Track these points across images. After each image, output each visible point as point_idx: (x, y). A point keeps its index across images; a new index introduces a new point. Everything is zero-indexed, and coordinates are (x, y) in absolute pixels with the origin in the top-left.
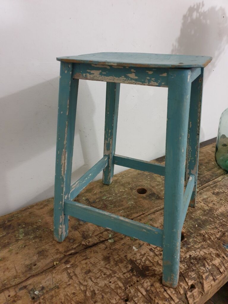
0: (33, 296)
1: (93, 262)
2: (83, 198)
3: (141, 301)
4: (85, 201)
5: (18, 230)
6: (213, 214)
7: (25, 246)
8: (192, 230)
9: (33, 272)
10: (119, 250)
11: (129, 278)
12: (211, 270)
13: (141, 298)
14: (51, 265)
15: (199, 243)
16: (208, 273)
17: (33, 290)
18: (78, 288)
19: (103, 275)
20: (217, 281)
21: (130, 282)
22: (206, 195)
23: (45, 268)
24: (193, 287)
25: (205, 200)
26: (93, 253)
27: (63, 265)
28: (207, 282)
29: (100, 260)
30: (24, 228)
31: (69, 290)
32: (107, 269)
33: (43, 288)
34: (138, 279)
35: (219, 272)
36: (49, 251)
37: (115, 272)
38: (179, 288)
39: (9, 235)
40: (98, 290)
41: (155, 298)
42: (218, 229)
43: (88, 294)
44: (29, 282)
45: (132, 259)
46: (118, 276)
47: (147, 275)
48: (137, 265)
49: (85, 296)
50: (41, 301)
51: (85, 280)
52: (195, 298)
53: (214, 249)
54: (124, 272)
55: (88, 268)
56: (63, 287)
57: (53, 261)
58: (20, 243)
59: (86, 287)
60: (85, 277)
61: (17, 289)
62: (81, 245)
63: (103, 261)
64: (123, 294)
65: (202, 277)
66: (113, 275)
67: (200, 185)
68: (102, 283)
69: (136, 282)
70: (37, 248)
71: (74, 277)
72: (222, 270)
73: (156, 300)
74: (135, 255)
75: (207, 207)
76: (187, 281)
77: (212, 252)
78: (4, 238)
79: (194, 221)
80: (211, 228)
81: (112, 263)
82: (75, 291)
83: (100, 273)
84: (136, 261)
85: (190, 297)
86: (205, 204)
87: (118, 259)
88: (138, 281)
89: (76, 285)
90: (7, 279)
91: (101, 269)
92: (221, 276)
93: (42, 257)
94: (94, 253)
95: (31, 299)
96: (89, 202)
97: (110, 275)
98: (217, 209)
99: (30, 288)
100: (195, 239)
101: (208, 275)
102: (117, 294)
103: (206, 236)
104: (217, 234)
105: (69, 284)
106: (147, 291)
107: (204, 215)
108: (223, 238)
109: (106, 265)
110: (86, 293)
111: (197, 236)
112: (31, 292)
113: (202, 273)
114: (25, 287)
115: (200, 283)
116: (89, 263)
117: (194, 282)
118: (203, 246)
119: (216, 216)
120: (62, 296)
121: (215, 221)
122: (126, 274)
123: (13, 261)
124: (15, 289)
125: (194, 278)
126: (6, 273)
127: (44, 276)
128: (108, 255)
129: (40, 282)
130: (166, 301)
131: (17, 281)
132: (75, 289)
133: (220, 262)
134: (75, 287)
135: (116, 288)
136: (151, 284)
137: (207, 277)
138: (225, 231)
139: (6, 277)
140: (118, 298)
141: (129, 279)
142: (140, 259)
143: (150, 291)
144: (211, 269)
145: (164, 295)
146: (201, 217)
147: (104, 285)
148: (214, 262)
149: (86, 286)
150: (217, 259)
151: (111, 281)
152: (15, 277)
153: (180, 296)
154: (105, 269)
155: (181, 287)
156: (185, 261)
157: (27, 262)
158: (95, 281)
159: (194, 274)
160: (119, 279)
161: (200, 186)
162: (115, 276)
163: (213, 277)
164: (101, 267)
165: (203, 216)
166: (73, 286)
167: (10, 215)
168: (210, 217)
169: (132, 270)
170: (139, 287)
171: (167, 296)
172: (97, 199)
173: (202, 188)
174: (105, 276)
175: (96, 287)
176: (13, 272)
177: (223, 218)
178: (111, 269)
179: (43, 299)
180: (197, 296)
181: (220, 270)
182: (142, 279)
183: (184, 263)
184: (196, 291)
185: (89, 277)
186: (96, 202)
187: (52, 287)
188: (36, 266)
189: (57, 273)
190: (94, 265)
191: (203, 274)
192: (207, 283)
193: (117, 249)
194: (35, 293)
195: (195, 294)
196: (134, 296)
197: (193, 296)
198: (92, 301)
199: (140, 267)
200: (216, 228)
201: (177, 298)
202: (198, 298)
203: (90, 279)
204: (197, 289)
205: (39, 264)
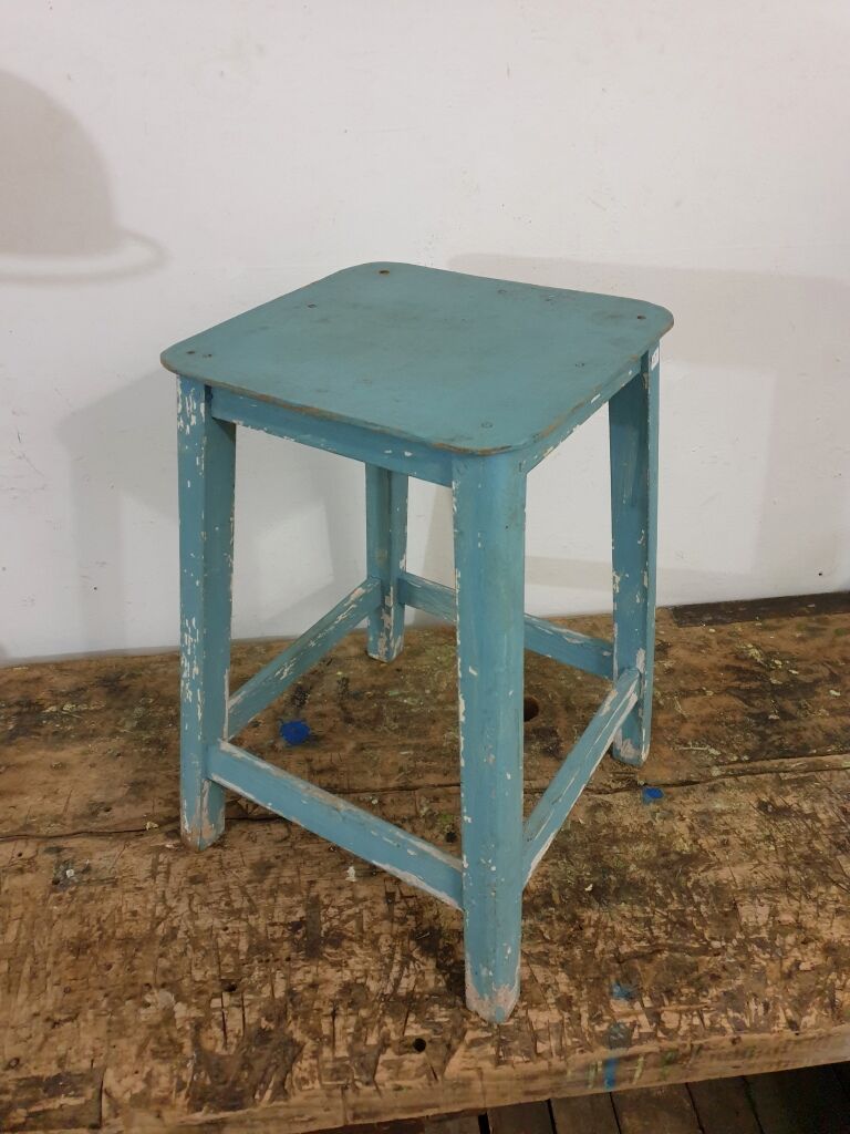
0: (59, 876)
1: (225, 862)
2: (339, 673)
3: (258, 1007)
4: (336, 684)
5: (133, 708)
6: (686, 873)
7: (119, 755)
8: (562, 895)
9: (94, 825)
10: (311, 858)
11: (274, 941)
12: (509, 1031)
13: (265, 1000)
14: (138, 826)
15: (547, 941)
16: (490, 1034)
17: (67, 864)
18: (149, 907)
19: (223, 904)
20: (504, 1069)
21: (268, 950)
22: (728, 800)
23: (123, 827)
24: (419, 1045)
25: (704, 817)
26: (245, 836)
27: (161, 836)
28: (468, 1054)
29: (248, 862)
30: (147, 706)
31: (131, 900)
32: (244, 893)
33: (87, 869)
34: (293, 955)
35: (533, 1051)
36: (158, 789)
37: (253, 910)
38: (372, 1029)
39: (109, 712)
40: (186, 932)
41: (295, 1018)
42: (650, 930)
43: (160, 930)
44: (73, 843)
45: (322, 897)
46: (253, 923)
47: (325, 955)
48: (323, 919)
49: (153, 930)
50: (67, 895)
51: (178, 897)
52: (401, 1076)
53: (572, 977)
54: (276, 920)
55: (205, 872)
56: (126, 887)
57: (149, 817)
58: (115, 743)
59: (168, 913)
60: (183, 889)
61: (42, 847)
62: (235, 807)
63: (251, 868)
64: (231, 970)
65: (464, 1033)
66: (243, 916)
67: (746, 758)
68: (206, 920)
69: (284, 958)
70: (137, 771)
71: (160, 877)
72: (541, 1047)
73: (292, 1023)
74: (336, 892)
75: (690, 842)
76: (408, 1024)
77: (557, 984)
78: (95, 716)
79: (594, 871)
80: (628, 915)
81: (266, 885)
82: (138, 909)
83: (221, 894)
84: (327, 907)
85: (388, 1065)
86: (691, 829)
87: (289, 881)
88: (288, 959)
89: (151, 897)
90: (41, 815)
91: (232, 886)
92: (531, 1064)
93: (133, 797)
94: (247, 839)
95: (50, 882)
96: (347, 689)
97: (240, 910)
98: (719, 863)
99: (65, 858)
100: (542, 927)
101: (487, 1039)
102: (219, 963)
103: (589, 932)
104: (629, 943)
105: (140, 889)
106: (290, 992)
107: (650, 866)
108: (637, 964)
109: (249, 882)
110: (159, 924)
111: (560, 918)
112: (62, 867)
113: (473, 1023)
114: (59, 850)
115: (449, 1046)
116: (216, 858)
117: (429, 1035)
118: (546, 954)
119: (689, 885)
120: (108, 906)
121: (669, 901)
122: (276, 927)
123: (76, 781)
124: (38, 845)
125: (439, 1024)
126: (48, 801)
127: (107, 843)
128: (273, 860)
129: (91, 854)
130: (314, 1039)
131: (56, 829)
132: (143, 905)
133: (556, 1025)
134: (147, 901)
135: (227, 948)
136: (314, 981)
137: (475, 1043)
138: (664, 946)
139: (40, 810)
140: (215, 972)
141: (273, 945)
142: (339, 908)
143: (300, 996)
144: (512, 1029)
145: (320, 1025)
146: (633, 867)
147: (206, 928)
149: (170, 909)
150: (555, 1012)
151: (228, 925)
152: (57, 819)
153: (361, 1047)
154: (238, 892)
155: (380, 1027)
156: (454, 971)
157: (98, 797)
158: (195, 909)
159: (446, 1017)
160: (252, 931)
161: (739, 761)
162: (247, 920)
163: (498, 1052)
164: (234, 883)
165: (640, 867)
166: (145, 896)
167: (144, 660)
168: (664, 882)
169: (296, 926)
170: (279, 975)
171: (326, 1030)
172: (373, 687)
173: (738, 770)
174: (227, 908)
175: (189, 923)
176: (57, 806)
177: (707, 903)
178: (253, 898)
179: (71, 893)
180: (413, 1073)
181: (539, 1044)
182: (303, 960)
183: (444, 975)
184: (415, 1060)
185: (191, 892)
186: (362, 699)
187: (106, 875)
188: (106, 814)
189: (135, 850)
190: (224, 869)
191: (471, 1029)
192: (464, 1057)
193: (308, 853)
194: (68, 872)
195: (407, 1065)
196: (252, 989)
197: (396, 1068)
198: (158, 949)
199: (325, 927)
200: (648, 922)
201: (350, 1048)
202: (413, 1079)
203: (191, 897)
204: (423, 1055)
205: (118, 813)
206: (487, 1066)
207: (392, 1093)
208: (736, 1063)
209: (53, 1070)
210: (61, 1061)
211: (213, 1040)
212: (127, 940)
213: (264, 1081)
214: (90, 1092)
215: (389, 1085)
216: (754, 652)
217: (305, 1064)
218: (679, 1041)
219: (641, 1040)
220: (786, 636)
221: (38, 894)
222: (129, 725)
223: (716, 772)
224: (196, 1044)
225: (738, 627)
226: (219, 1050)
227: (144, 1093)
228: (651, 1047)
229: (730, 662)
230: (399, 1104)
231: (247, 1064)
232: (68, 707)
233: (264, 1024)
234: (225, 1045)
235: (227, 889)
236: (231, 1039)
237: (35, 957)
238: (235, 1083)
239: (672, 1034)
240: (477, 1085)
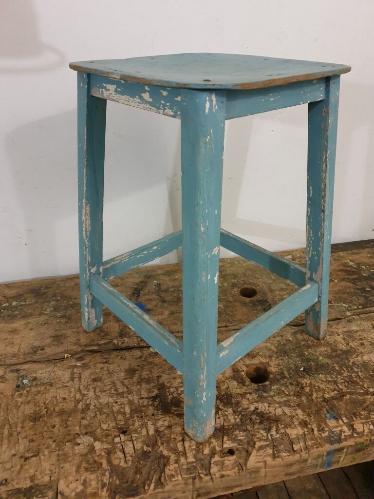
0: (19, 383)
1: (111, 370)
2: (155, 282)
3: (141, 440)
4: (154, 287)
5: (49, 302)
6: (347, 359)
7: (45, 324)
8: (289, 373)
9: (36, 357)
10: (156, 365)
11: (144, 406)
12: (277, 440)
13: (144, 436)
14: (60, 356)
15: (287, 395)
16: (268, 443)
17: (23, 377)
18: (72, 395)
19: (113, 390)
20: (278, 460)
21: (141, 411)
22: (358, 326)
23: (52, 358)
24: (231, 452)
25: (349, 334)
26: (119, 357)
27: (74, 360)
28: (258, 454)
29: (123, 370)
30: (57, 301)
31: (61, 392)
32: (123, 384)
33: (35, 379)
34: (156, 412)
35: (291, 449)
36: (69, 338)
37: (130, 392)
38: (206, 446)
39: (38, 304)
40: (95, 406)
41: (162, 444)
42: (337, 386)
43: (80, 406)
44: (25, 366)
45: (166, 383)
46: (131, 399)
47: (173, 411)
48: (168, 394)
49: (76, 406)
50: (25, 392)
51: (87, 388)
52: (224, 469)
53: (304, 411)
54: (143, 396)
55: (100, 376)
56: (58, 386)
57: (66, 352)
58: (43, 318)
59: (83, 397)
60: (89, 385)
61: (8, 370)
62: (112, 344)
63: (125, 372)
64: (123, 423)
65: (255, 444)
66: (125, 395)
67: (361, 307)
68: (104, 399)
69: (151, 414)
70: (56, 330)
71: (76, 380)
72: (296, 447)
73: (161, 446)
74: (173, 380)
75: (345, 345)
76: (224, 441)
77: (297, 415)
78: (30, 307)
79: (302, 361)
80: (324, 380)
81: (135, 379)
82: (66, 396)
83: (111, 386)
84: (169, 388)
85: (216, 463)
86: (344, 339)
87: (147, 377)
88: (153, 415)
89: (72, 390)
90: (5, 354)
91: (116, 382)
92: (291, 456)
93: (55, 343)
94: (121, 359)
95: (15, 386)
96: (160, 288)
97: (123, 393)
98: (362, 353)
99: (22, 374)
100: (283, 389)
101: (267, 446)
102: (116, 420)
103: (307, 389)
104: (329, 393)
105: (66, 386)
106: (157, 431)
107: (329, 357)
108: (335, 402)
109: (125, 379)
110: (78, 403)
111: (291, 384)
112: (20, 379)
113: (258, 438)
114: (18, 371)
115: (247, 451)
116: (105, 369)
117: (236, 447)
118: (288, 401)
119: (350, 364)
120: (49, 396)
121: (343, 372)
122: (144, 400)
123: (23, 337)
124: (6, 368)
125: (241, 440)
126: (9, 348)
127: (45, 366)
128: (136, 368)
129: (36, 372)
130: (175, 454)
131: (14, 361)
132: (69, 394)
133: (301, 435)
134: (71, 392)
135: (119, 412)
136: (169, 425)
137: (261, 448)
138: (346, 393)
139: (4, 352)
140: (114, 424)
141: (144, 408)
142: (176, 388)
143: (163, 433)
144: (278, 439)
145: (177, 446)
146: (321, 358)
147: (105, 403)
148: (288, 431)
149: (84, 395)
150: (300, 428)
151: (118, 401)
152: (14, 356)
153: (200, 456)
154: (120, 384)
155: (210, 445)
156: (243, 413)
157: (37, 344)
158: (98, 394)
159: (243, 436)
160: (131, 403)
161: (358, 309)
162: (127, 397)
163: (274, 451)
164: (117, 380)
165: (324, 358)
166: (69, 390)
167: (52, 281)
168: (338, 364)
169: (154, 398)
170: (149, 423)
171: (180, 448)
172: (173, 287)
173: (360, 312)
174: (115, 392)
175: (95, 401)
176: (15, 349)
177: (361, 372)
178: (129, 386)
179: (27, 391)
180: (230, 467)
181: (294, 446)
182: (161, 415)
183: (238, 415)
184: (230, 460)
185: (94, 386)
186: (168, 292)
187: (46, 381)
188: (41, 352)
189: (61, 368)
190: (110, 373)
191: (258, 441)
192: (256, 456)
193: (155, 363)
194: (24, 381)
195: (227, 463)
196: (136, 431)
197: (222, 465)
198: (80, 416)
199: (170, 397)
200: (335, 382)
201: (195, 456)
202: (231, 470)
203: (95, 389)
204: (234, 457)
205: (48, 350)
206: (269, 460)
207: (219, 479)
209: (27, 484)
210: (32, 478)
211: (118, 459)
212: (62, 413)
213: (149, 479)
214: (51, 494)
215: (218, 475)
216: (351, 263)
217: (172, 467)
218: (365, 438)
219: (346, 439)
220: (364, 256)
221: (9, 393)
222: (48, 310)
223: (348, 314)
224: (109, 462)
225: (341, 254)
226: (122, 464)
227: (82, 491)
228: (351, 442)
229: (341, 267)
230: (222, 486)
231: (138, 471)
232: (14, 303)
233: (145, 448)
234: (126, 461)
235: (114, 383)
236: (129, 458)
237: (10, 425)
238: (132, 482)
239: (361, 434)
240: (263, 471)
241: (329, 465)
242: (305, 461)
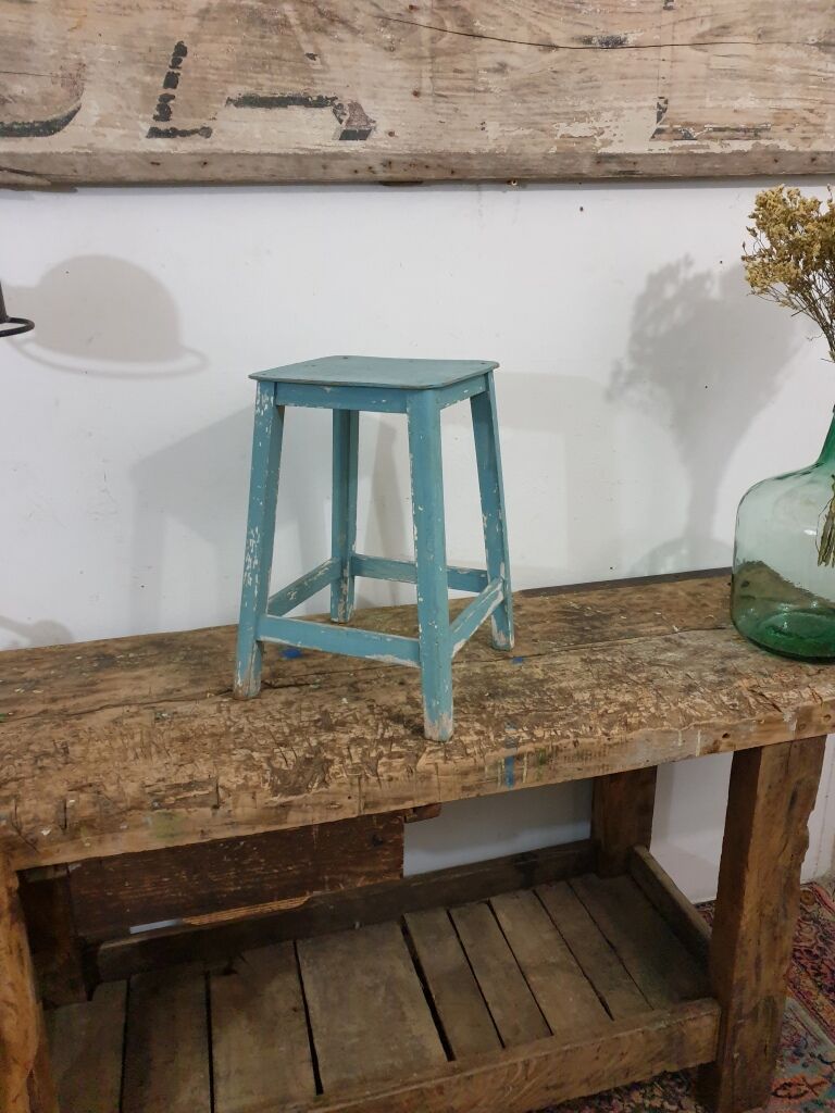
0: (158, 716)
1: (264, 703)
3: (302, 750)
5: (178, 652)
6: (542, 686)
7: (177, 670)
8: (472, 698)
9: (171, 697)
11: (304, 727)
12: (450, 745)
13: (305, 747)
14: (201, 695)
16: (440, 747)
17: (161, 712)
18: (222, 722)
19: (268, 718)
20: (451, 762)
21: (302, 730)
22: (563, 659)
23: (191, 697)
25: (550, 666)
27: (219, 698)
28: (428, 757)
29: (279, 702)
30: (187, 651)
31: (209, 721)
32: (280, 713)
33: (175, 713)
34: (318, 731)
37: (288, 718)
38: (372, 751)
39: (162, 655)
40: (249, 729)
41: (326, 751)
42: (524, 706)
43: (232, 730)
44: (161, 704)
45: (329, 710)
46: (289, 722)
47: (337, 730)
49: (227, 730)
50: (167, 723)
51: (238, 717)
52: (392, 770)
53: (483, 724)
54: (303, 720)
55: (252, 707)
56: (203, 717)
57: (208, 692)
58: (172, 666)
59: (234, 724)
60: (240, 715)
61: (142, 707)
63: (281, 704)
64: (282, 739)
65: (425, 748)
66: (282, 720)
67: (572, 644)
68: (259, 724)
69: (312, 732)
71: (224, 713)
72: (469, 752)
73: (325, 753)
74: (337, 708)
75: (543, 675)
76: (393, 747)
77: (474, 727)
78: (153, 657)
79: (489, 689)
80: (511, 702)
81: (293, 709)
82: (215, 724)
83: (266, 714)
84: (333, 713)
85: (384, 765)
86: (543, 670)
87: (307, 706)
88: (315, 733)
89: (221, 719)
90: (135, 696)
91: (272, 711)
92: (465, 760)
93: (193, 685)
94: (275, 694)
95: (153, 719)
97: (280, 719)
98: (560, 681)
99: (159, 710)
100: (463, 709)
101: (438, 750)
102: (273, 737)
103: (489, 709)
104: (513, 711)
105: (213, 717)
106: (320, 743)
108: (518, 717)
109: (282, 709)
110: (230, 728)
111: (472, 706)
112: (158, 713)
113: (430, 744)
114: (153, 708)
115: (417, 755)
117: (405, 751)
118: (467, 718)
119: (544, 689)
120: (195, 724)
121: (533, 695)
122: (304, 722)
123: (152, 682)
124: (139, 706)
125: (410, 746)
126: (137, 691)
127: (184, 703)
128: (294, 700)
129: (175, 708)
130: (339, 757)
131: (148, 700)
132: (217, 722)
133: (477, 741)
134: (219, 721)
135: (277, 732)
136: (333, 739)
137: (432, 752)
138: (533, 710)
139: (133, 695)
140: (272, 740)
142: (340, 713)
143: (326, 744)
144: (452, 745)
145: (341, 752)
146: (511, 686)
147: (261, 727)
148: (463, 738)
149: (235, 722)
150: (475, 736)
151: (275, 724)
152: (145, 697)
153: (367, 759)
154: (276, 712)
155: (377, 750)
156: (417, 727)
157: (171, 687)
158: (251, 721)
159: (414, 743)
160: (289, 725)
161: (569, 645)
162: (285, 721)
163: (445, 755)
164: (272, 709)
165: (515, 685)
166: (217, 719)
168: (530, 690)
169: (316, 721)
170: (311, 738)
171: (345, 754)
173: (570, 648)
174: (271, 719)
175: (249, 726)
176: (145, 692)
177: (555, 695)
178: (287, 714)
179: (169, 722)
181: (468, 750)
182: (324, 732)
183: (411, 729)
185: (246, 715)
187: (188, 714)
188: (178, 693)
189: (204, 704)
190: (264, 706)
191: (429, 746)
192: (427, 759)
193: (315, 696)
194: (163, 715)
195: (394, 764)
196: (297, 744)
197: (390, 767)
198: (232, 737)
199: (334, 721)
200: (523, 703)
201: (361, 759)
202: (399, 771)
203: (247, 717)
204: (402, 760)
205: (186, 692)
206: (440, 761)
207: (387, 783)
208: (578, 765)
209: (187, 780)
210: (191, 776)
211: (279, 763)
212: (213, 735)
213: (312, 779)
214: (211, 789)
215: (385, 777)
216: (574, 605)
217: (336, 767)
218: (544, 742)
219: (524, 743)
220: (594, 598)
221: (149, 724)
222: (178, 659)
223: (555, 650)
224: (270, 765)
225: (564, 596)
226: (284, 767)
227: (243, 784)
228: (529, 748)
229: (560, 609)
230: (392, 795)
231: (300, 774)
232: (131, 655)
233: (307, 756)
234: (287, 765)
235: (269, 713)
236: (289, 762)
237: (157, 746)
238: (295, 783)
239: (540, 740)
240: (435, 778)
241: (512, 781)
242: (481, 769)
